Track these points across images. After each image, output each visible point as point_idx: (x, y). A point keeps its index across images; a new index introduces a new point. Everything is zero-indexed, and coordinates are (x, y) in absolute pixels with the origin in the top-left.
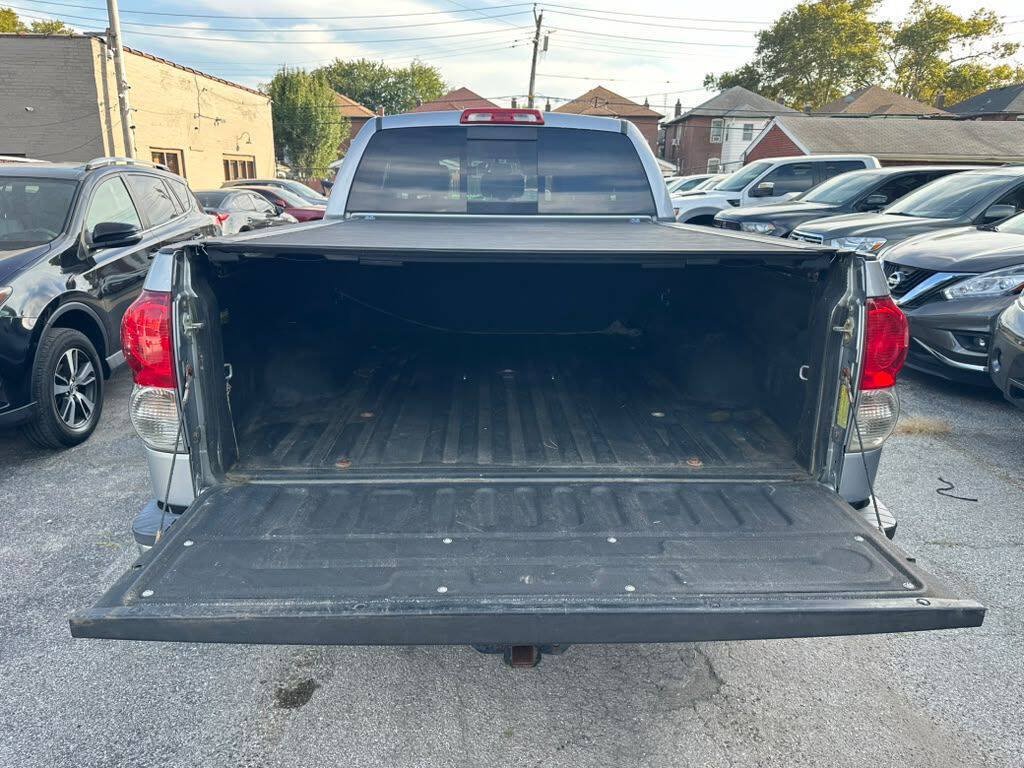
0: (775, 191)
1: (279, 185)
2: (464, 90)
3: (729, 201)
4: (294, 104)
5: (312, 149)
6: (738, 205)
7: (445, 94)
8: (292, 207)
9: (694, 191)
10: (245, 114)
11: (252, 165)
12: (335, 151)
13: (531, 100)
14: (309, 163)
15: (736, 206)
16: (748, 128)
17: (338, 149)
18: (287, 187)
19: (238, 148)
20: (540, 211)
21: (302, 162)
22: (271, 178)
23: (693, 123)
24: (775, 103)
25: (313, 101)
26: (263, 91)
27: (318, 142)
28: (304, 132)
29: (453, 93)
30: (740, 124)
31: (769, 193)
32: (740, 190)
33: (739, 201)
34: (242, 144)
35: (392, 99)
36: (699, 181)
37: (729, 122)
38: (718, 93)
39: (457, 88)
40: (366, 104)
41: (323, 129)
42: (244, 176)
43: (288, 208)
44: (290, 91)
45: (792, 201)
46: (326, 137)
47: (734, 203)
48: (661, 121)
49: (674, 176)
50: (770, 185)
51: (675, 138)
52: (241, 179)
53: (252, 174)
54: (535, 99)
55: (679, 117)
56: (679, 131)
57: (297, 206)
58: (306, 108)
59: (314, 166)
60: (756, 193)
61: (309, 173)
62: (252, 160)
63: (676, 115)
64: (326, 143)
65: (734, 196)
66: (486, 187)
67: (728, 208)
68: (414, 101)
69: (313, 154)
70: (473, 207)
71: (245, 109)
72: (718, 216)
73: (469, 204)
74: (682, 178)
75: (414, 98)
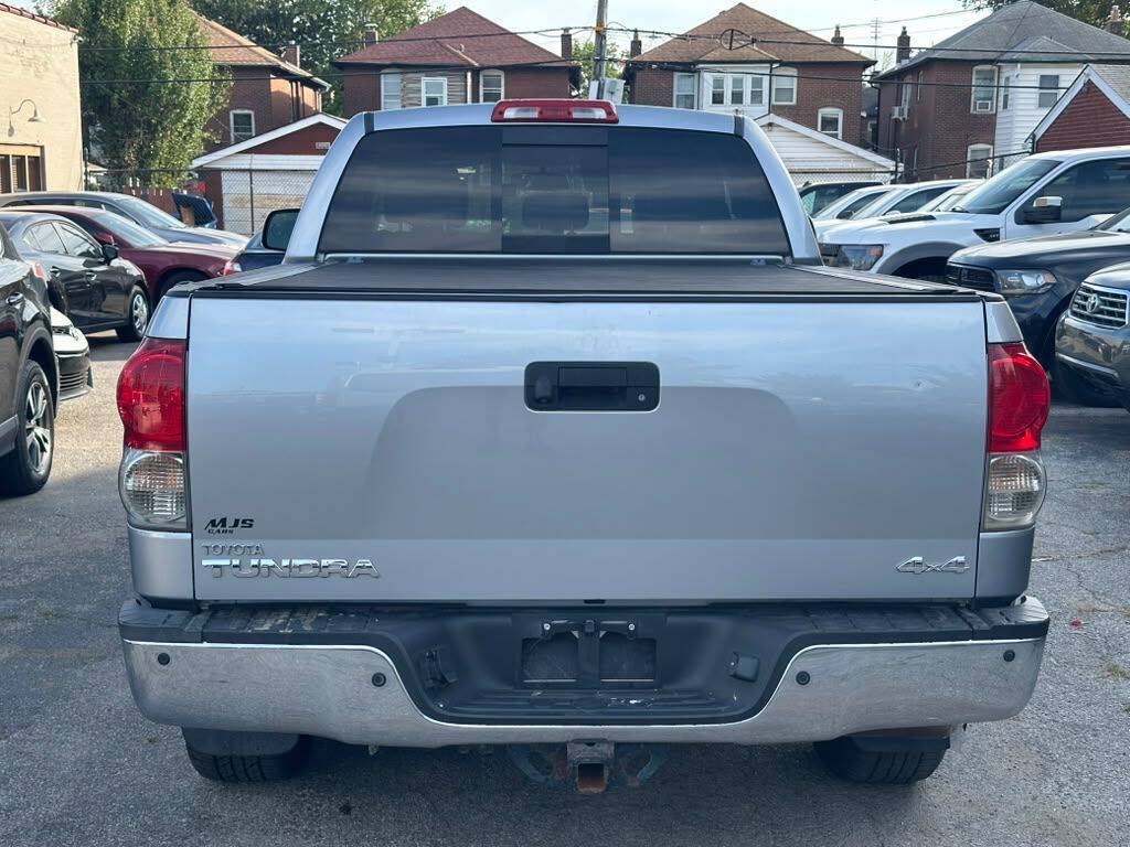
0: (1064, 213)
1: (95, 203)
2: (463, 12)
3: (977, 231)
4: (116, 39)
5: (151, 130)
6: (998, 239)
7: (424, 19)
8: (129, 246)
9: (923, 211)
10: (27, 64)
11: (37, 164)
12: (198, 133)
13: (601, 35)
14: (145, 157)
15: (990, 240)
16: (1049, 83)
17: (204, 130)
18: (112, 207)
19: (11, 132)
20: (613, 249)
21: (130, 156)
22: (75, 188)
23: (935, 76)
24: (1104, 33)
25: (155, 35)
26: (45, 12)
27: (163, 117)
28: (134, 97)
29: (441, 20)
30: (1031, 76)
31: (1054, 215)
32: (998, 211)
33: (997, 231)
34: (20, 122)
35: (315, 28)
36: (933, 194)
37: (1007, 71)
38: (988, 12)
39: (450, 9)
40: (261, 40)
41: (174, 91)
42: (22, 185)
43: (124, 249)
44: (108, 15)
45: (1093, 232)
46: (183, 107)
47: (989, 235)
48: (868, 71)
49: (893, 182)
50: (1054, 200)
51: (898, 103)
52: (15, 193)
53: (38, 182)
54: (609, 34)
55: (905, 62)
56: (907, 92)
57: (139, 244)
58: (142, 47)
59: (155, 166)
60: (1029, 217)
61: (146, 179)
62: (37, 153)
63: (899, 61)
64: (180, 117)
65: (988, 222)
66: (530, 212)
67: (974, 244)
68: (361, 35)
69: (153, 139)
70: (510, 244)
71: (28, 54)
72: (956, 258)
73: (505, 239)
74: (901, 187)
75: (362, 26)
